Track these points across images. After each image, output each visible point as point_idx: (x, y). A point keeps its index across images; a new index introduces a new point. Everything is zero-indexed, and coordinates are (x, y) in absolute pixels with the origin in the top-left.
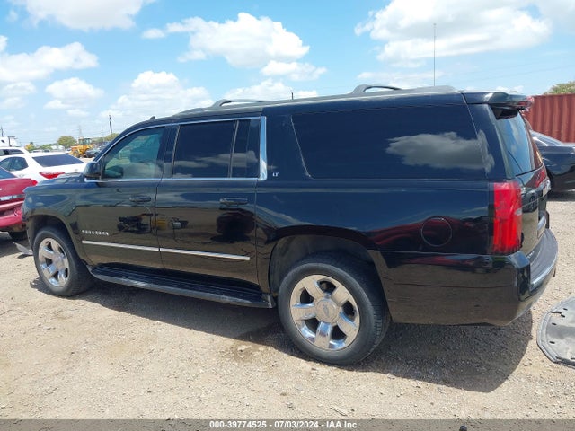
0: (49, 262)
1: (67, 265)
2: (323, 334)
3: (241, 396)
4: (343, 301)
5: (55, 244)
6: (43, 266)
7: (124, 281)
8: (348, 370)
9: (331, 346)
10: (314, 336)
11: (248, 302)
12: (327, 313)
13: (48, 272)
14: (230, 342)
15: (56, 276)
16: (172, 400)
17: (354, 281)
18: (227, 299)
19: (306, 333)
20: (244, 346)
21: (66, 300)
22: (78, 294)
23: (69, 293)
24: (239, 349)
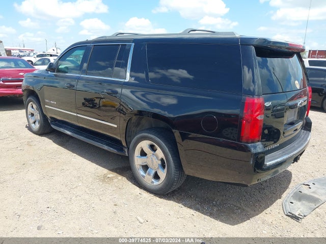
0: (32, 115)
1: (39, 118)
2: (149, 174)
3: (92, 202)
4: (160, 158)
5: (34, 106)
6: (29, 116)
7: (62, 130)
8: (160, 198)
9: (153, 182)
10: (145, 175)
11: (115, 150)
12: (153, 163)
13: (32, 121)
14: (105, 171)
15: (35, 123)
16: (57, 198)
17: (165, 147)
18: (106, 147)
19: (141, 172)
20: (112, 175)
21: (38, 136)
22: (43, 134)
23: (39, 133)
24: (109, 176)
